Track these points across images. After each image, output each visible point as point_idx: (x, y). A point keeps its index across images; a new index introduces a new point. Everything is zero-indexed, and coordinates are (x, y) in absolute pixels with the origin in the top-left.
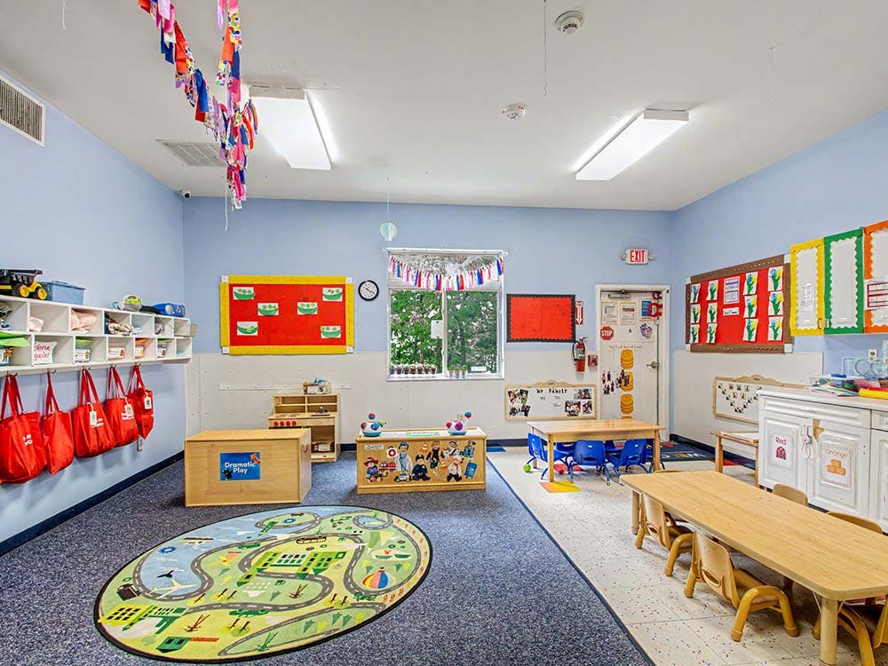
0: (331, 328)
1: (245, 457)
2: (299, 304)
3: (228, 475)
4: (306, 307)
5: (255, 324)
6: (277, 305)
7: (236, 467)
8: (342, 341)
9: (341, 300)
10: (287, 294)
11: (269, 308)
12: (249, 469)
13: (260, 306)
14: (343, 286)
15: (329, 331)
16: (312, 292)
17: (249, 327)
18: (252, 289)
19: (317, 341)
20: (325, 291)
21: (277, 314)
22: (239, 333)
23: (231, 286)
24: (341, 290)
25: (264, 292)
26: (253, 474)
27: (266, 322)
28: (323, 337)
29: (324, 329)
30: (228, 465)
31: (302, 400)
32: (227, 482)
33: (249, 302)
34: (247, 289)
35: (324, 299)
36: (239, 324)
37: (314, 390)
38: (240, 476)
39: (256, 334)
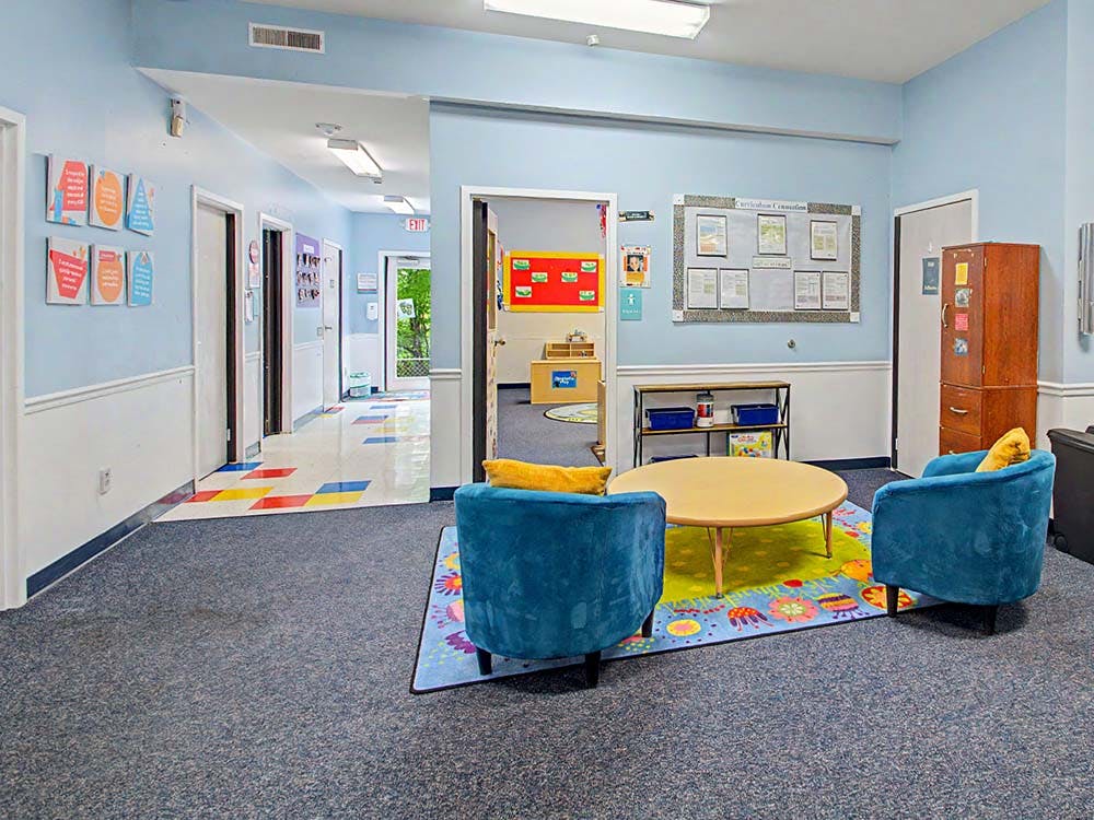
0: (587, 293)
1: (567, 374)
2: (563, 274)
3: (557, 384)
4: (570, 277)
5: (530, 289)
6: (546, 274)
7: (562, 380)
8: (595, 303)
9: (594, 271)
10: (555, 266)
11: (540, 277)
12: (570, 381)
13: (534, 274)
14: (597, 261)
15: (586, 295)
16: (573, 265)
17: (524, 291)
18: (527, 262)
19: (578, 302)
20: (584, 264)
21: (546, 281)
22: (517, 295)
23: (512, 259)
24: (595, 264)
25: (537, 264)
26: (572, 384)
27: (537, 287)
28: (581, 299)
29: (582, 293)
30: (558, 379)
31: (567, 347)
32: (556, 389)
33: (525, 271)
34: (524, 261)
35: (582, 270)
36: (518, 288)
37: (576, 339)
38: (564, 386)
39: (530, 296)
